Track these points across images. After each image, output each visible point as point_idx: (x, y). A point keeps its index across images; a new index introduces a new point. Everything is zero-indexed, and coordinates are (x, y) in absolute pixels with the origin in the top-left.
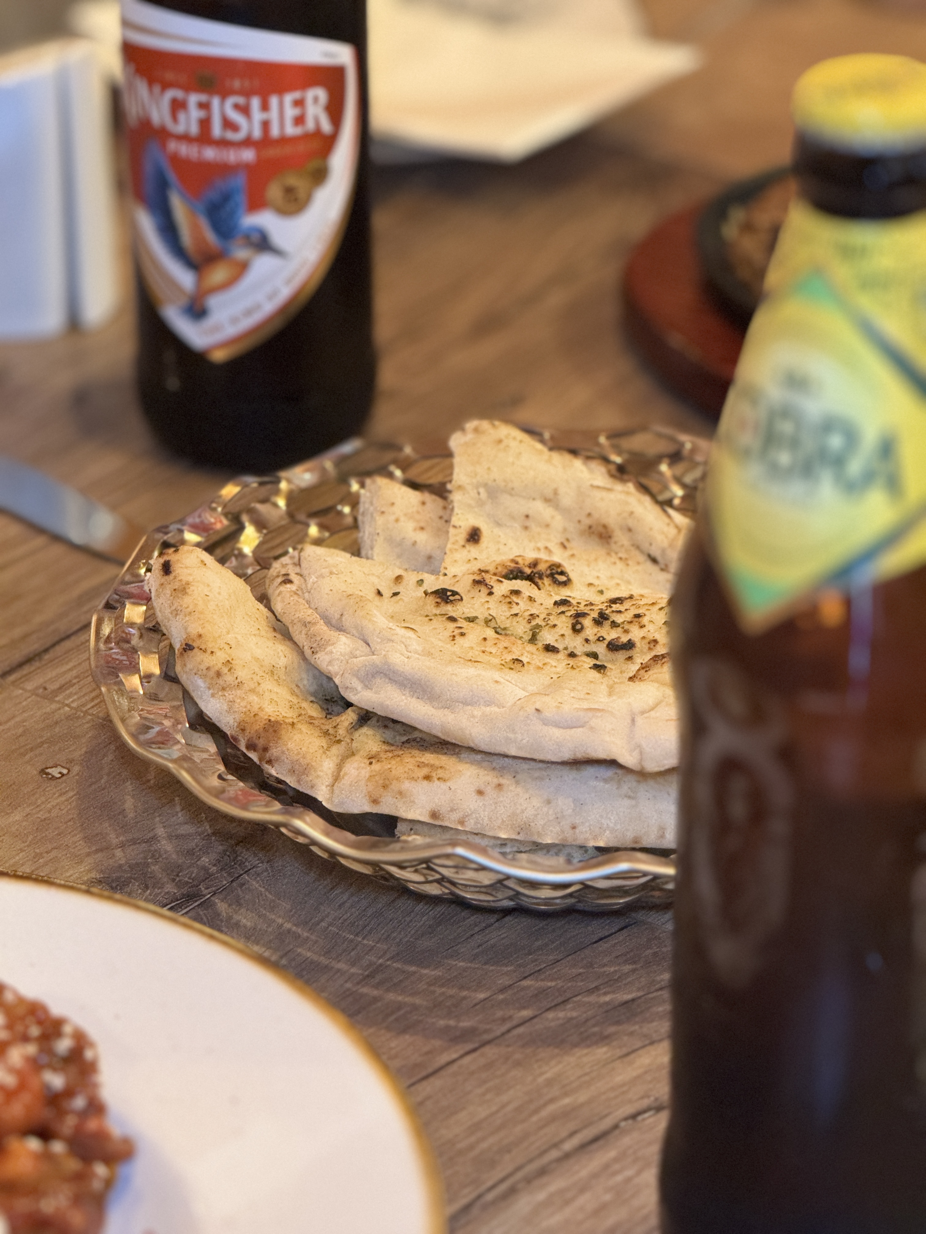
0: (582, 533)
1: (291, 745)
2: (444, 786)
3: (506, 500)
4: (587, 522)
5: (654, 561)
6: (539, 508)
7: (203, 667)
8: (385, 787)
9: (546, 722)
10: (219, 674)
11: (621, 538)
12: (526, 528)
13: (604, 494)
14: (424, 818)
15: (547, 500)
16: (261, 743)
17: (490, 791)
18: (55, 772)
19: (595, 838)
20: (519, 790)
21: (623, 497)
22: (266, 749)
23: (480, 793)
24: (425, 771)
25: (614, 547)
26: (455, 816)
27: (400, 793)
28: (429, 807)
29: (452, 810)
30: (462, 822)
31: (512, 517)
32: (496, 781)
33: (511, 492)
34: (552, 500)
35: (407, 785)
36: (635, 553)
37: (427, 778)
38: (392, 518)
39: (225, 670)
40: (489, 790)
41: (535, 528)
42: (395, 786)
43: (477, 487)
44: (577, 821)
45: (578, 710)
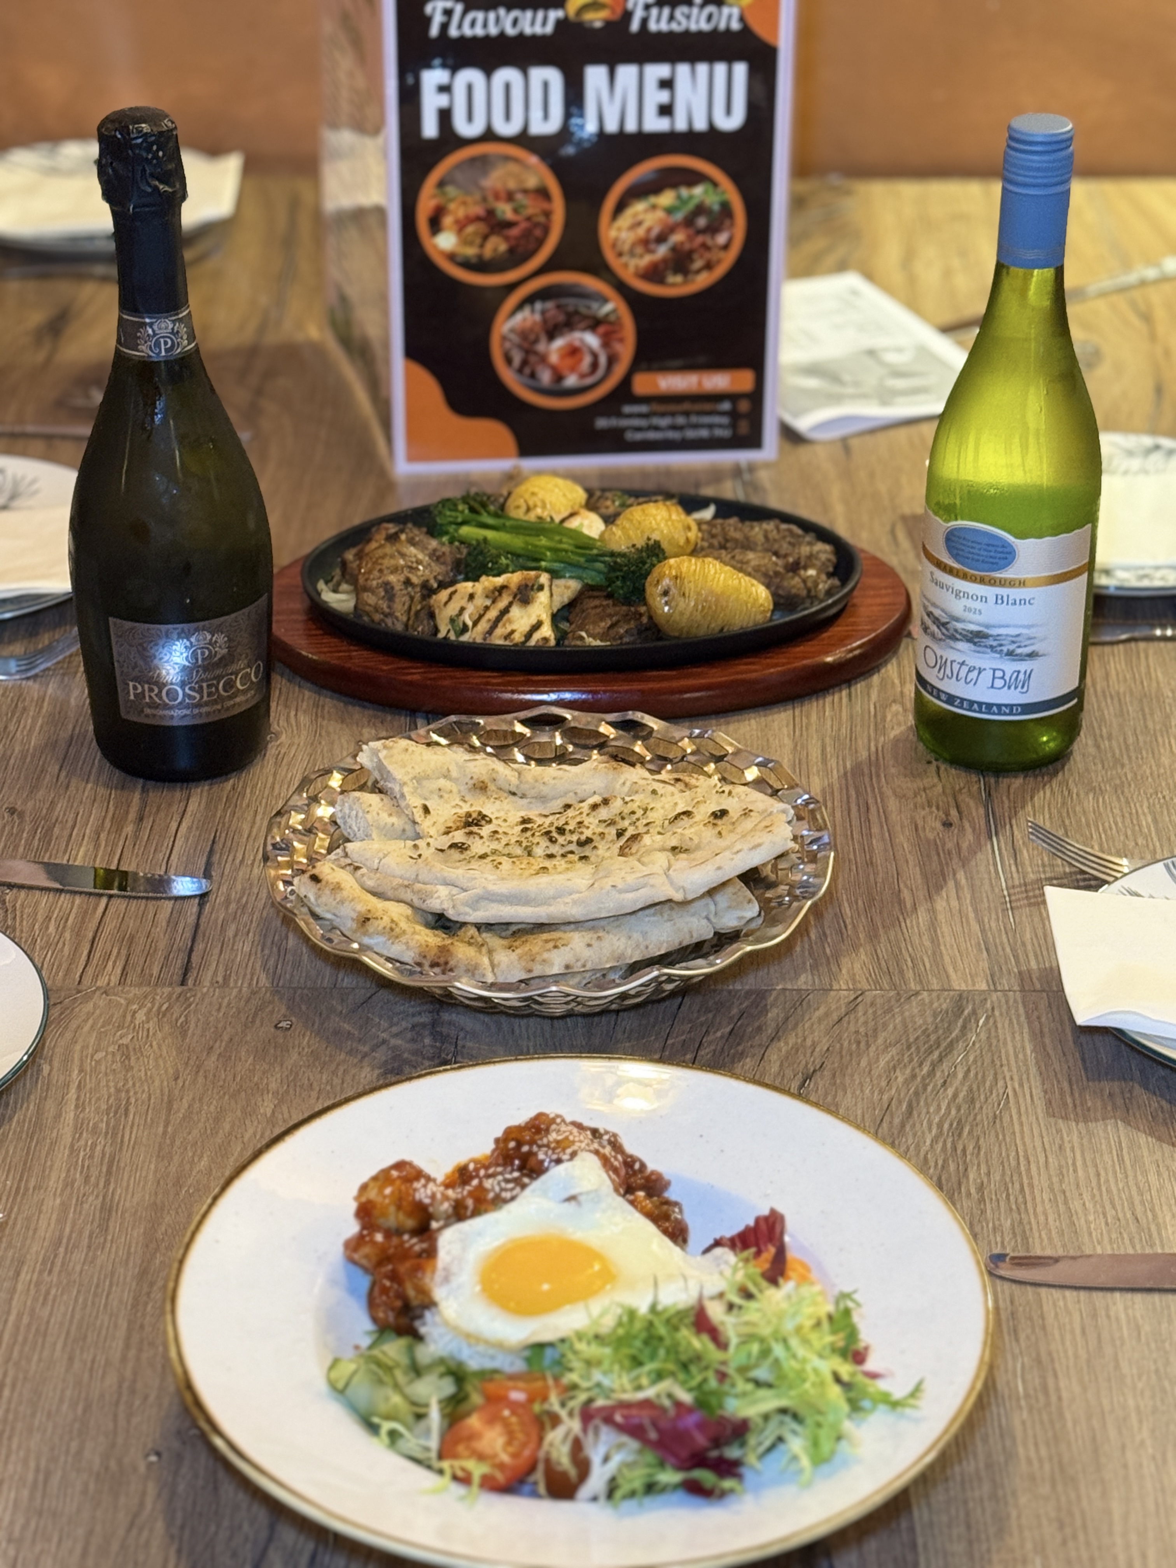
0: (470, 790)
1: (460, 956)
2: (567, 949)
3: (425, 783)
4: (471, 782)
5: (514, 794)
6: (442, 782)
7: (380, 928)
8: (533, 960)
9: (621, 892)
10: (392, 929)
11: (492, 787)
12: (441, 797)
13: (474, 763)
14: (562, 970)
15: (445, 777)
16: (442, 961)
17: (595, 943)
18: (283, 1024)
19: (659, 950)
20: (611, 936)
21: (483, 762)
22: (446, 963)
23: (589, 945)
24: (551, 944)
25: (489, 793)
26: (579, 964)
27: (544, 961)
28: (563, 964)
29: (577, 961)
30: (584, 966)
31: (432, 792)
32: (595, 936)
33: (427, 777)
34: (447, 776)
35: (546, 955)
36: (501, 793)
37: (556, 947)
38: (375, 814)
39: (394, 926)
40: (593, 942)
41: (446, 796)
42: (538, 958)
43: (412, 780)
44: (648, 942)
45: (638, 878)
